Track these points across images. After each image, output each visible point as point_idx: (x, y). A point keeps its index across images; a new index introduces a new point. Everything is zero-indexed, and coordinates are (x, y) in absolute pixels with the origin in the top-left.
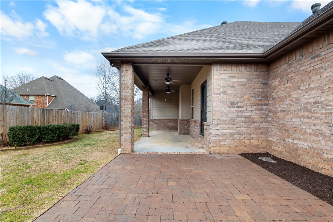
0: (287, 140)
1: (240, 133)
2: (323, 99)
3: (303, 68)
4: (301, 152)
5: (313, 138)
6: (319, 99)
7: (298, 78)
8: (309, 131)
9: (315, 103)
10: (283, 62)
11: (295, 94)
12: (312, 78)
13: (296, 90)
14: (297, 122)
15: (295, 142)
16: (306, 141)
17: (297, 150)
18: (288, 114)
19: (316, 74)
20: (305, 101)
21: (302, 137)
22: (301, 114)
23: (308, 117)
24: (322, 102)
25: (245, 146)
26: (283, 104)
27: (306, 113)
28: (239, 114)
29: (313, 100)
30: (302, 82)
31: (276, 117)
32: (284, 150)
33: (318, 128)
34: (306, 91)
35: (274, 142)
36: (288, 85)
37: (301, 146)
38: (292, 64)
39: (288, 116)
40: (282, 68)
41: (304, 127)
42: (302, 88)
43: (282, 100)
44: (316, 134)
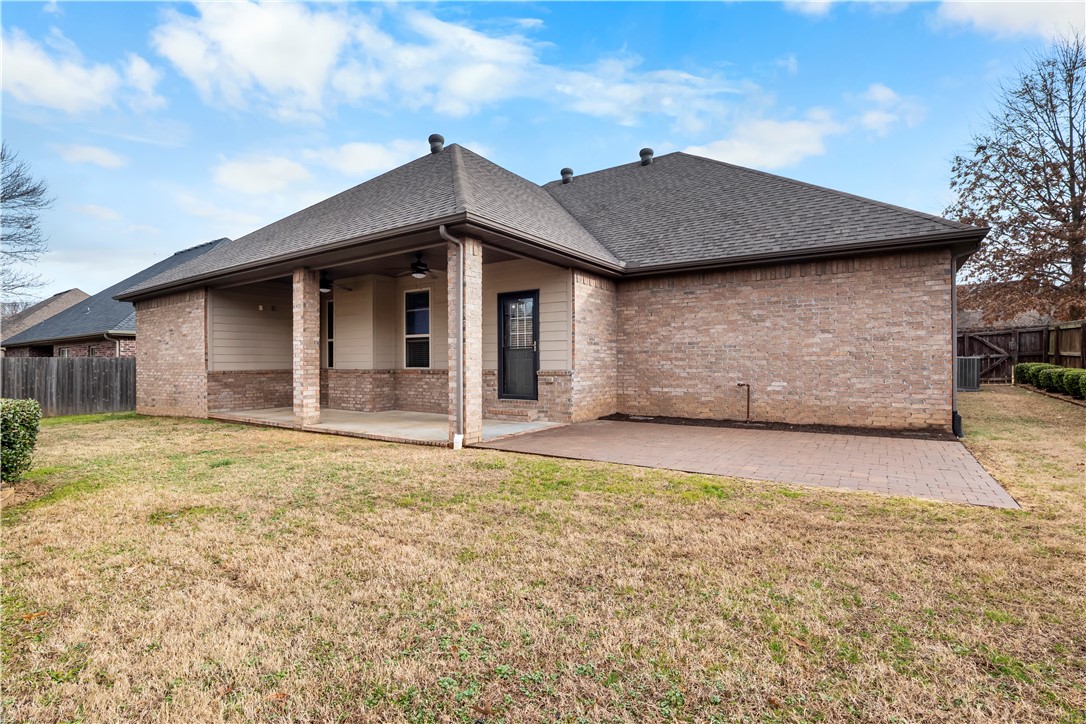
0: (652, 389)
1: (596, 386)
2: (699, 340)
3: (674, 302)
4: (674, 401)
5: (690, 382)
6: (694, 340)
7: (667, 312)
8: (684, 375)
9: (689, 343)
10: (643, 287)
11: (663, 331)
12: (687, 315)
13: (665, 326)
14: (667, 365)
15: (665, 390)
16: (681, 387)
17: (670, 399)
18: (653, 356)
19: (691, 312)
20: (679, 341)
21: (674, 383)
22: (673, 355)
23: (682, 359)
24: (698, 343)
25: (601, 405)
26: (644, 342)
27: (679, 355)
28: (596, 355)
29: (687, 340)
30: (673, 317)
31: (632, 360)
32: (648, 403)
33: (694, 370)
34: (679, 329)
35: (629, 396)
36: (652, 318)
37: (673, 394)
38: (657, 292)
39: (653, 359)
40: (641, 294)
41: (677, 371)
42: (673, 325)
43: (643, 336)
44: (692, 377)
